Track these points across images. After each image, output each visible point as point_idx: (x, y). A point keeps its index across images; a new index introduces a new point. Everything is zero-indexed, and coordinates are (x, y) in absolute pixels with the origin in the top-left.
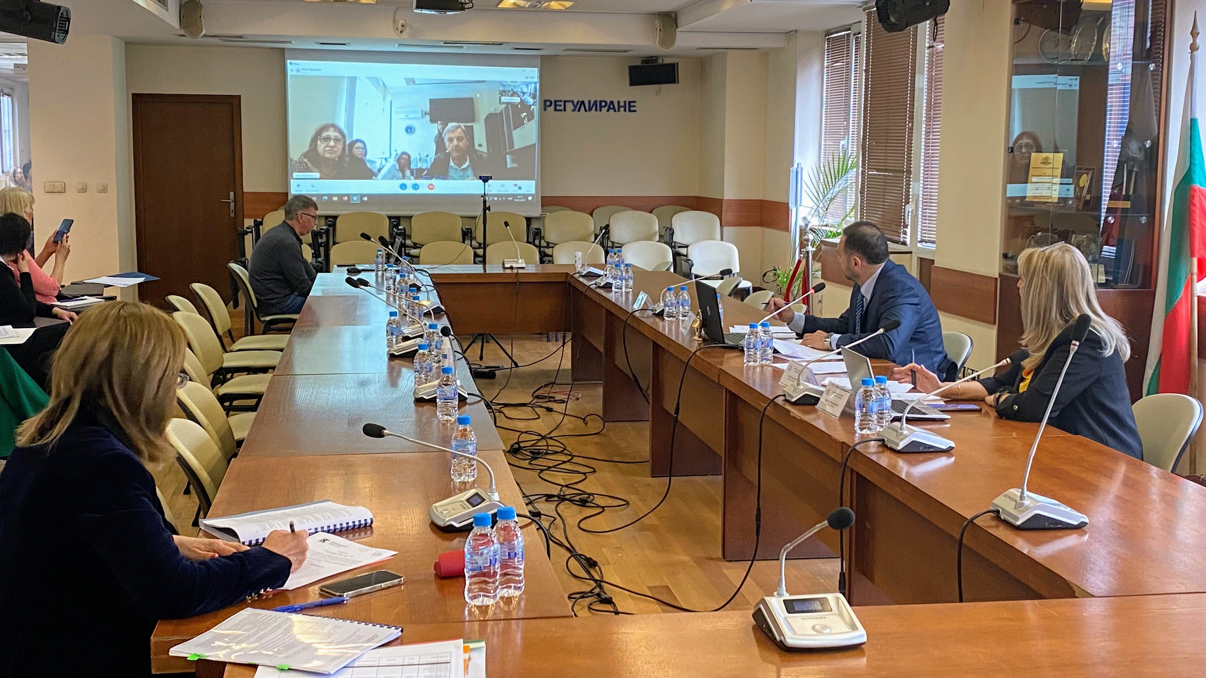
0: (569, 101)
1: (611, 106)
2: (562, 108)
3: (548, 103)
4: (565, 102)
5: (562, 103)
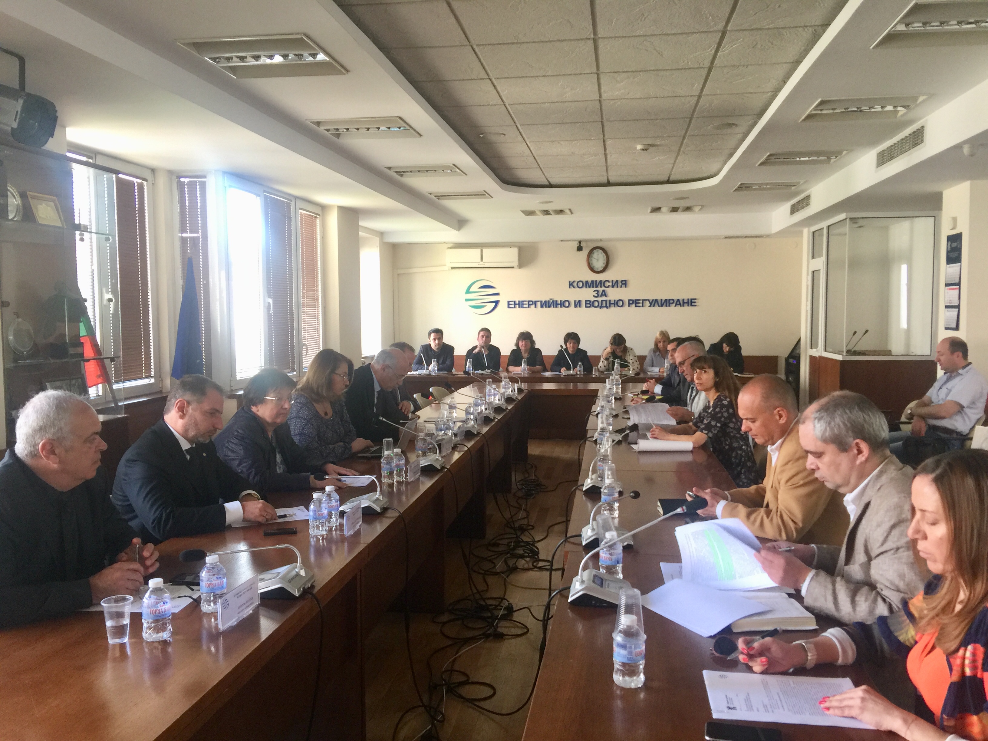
0: (646, 300)
2: (641, 305)
3: (631, 302)
4: (643, 300)
5: (641, 302)
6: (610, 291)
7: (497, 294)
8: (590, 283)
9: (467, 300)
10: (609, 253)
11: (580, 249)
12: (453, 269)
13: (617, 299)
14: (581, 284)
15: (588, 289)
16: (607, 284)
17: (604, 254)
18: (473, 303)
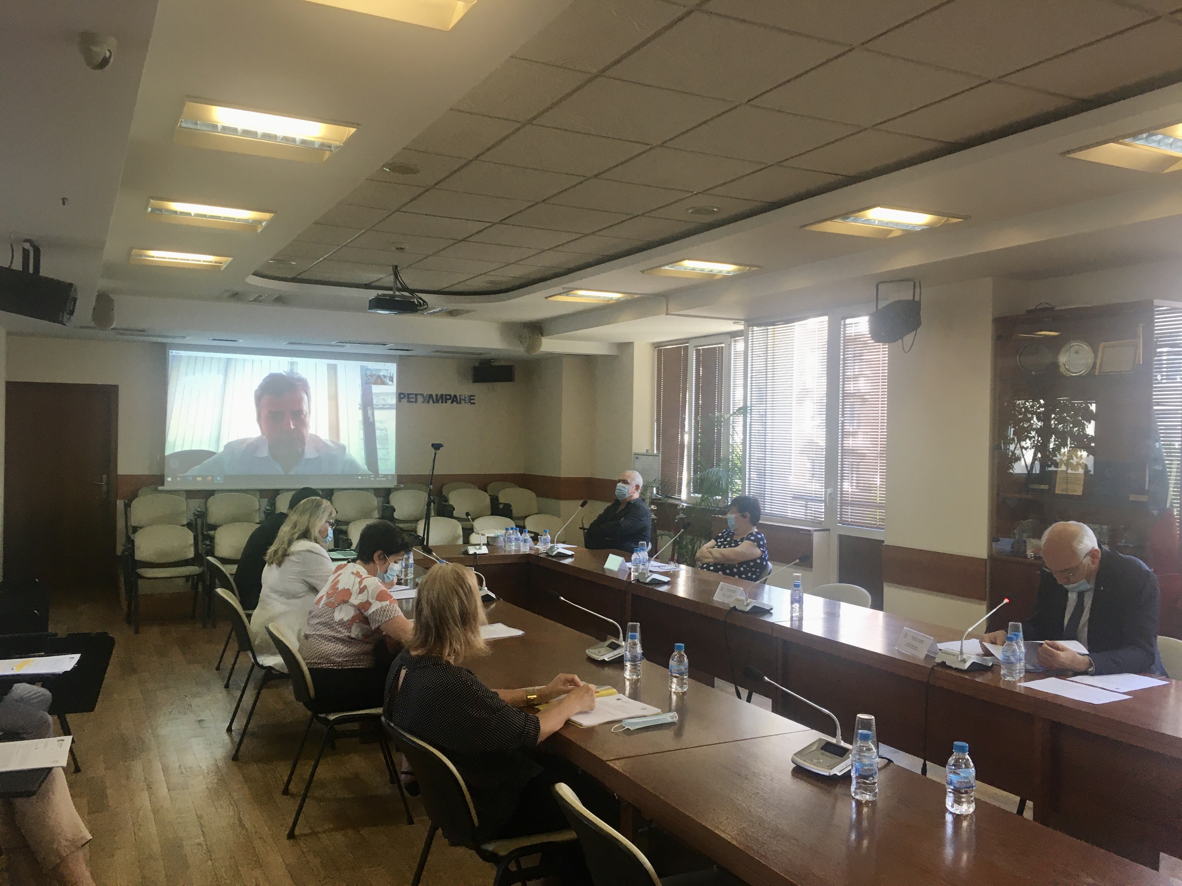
1: (454, 399)
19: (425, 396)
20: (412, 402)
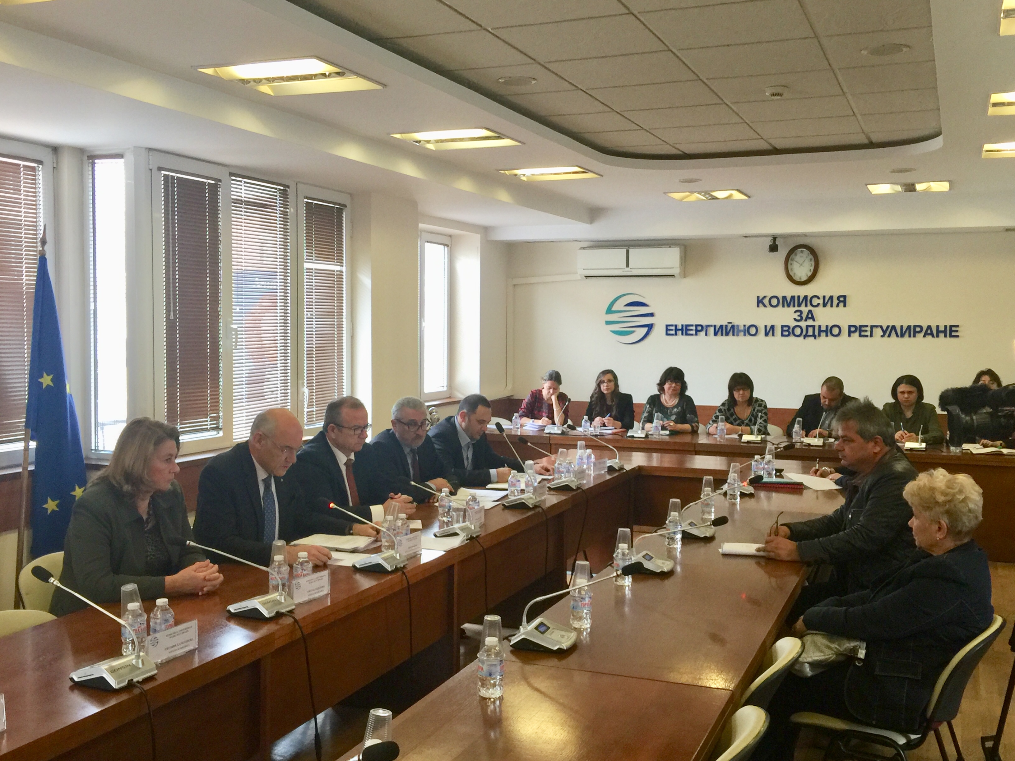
6: (819, 312)
7: (652, 315)
8: (789, 300)
9: (608, 323)
10: (820, 255)
11: (774, 248)
12: (589, 278)
13: (830, 325)
14: (774, 302)
15: (786, 308)
16: (815, 301)
17: (811, 256)
18: (616, 327)
19: (885, 329)
20: (867, 336)
